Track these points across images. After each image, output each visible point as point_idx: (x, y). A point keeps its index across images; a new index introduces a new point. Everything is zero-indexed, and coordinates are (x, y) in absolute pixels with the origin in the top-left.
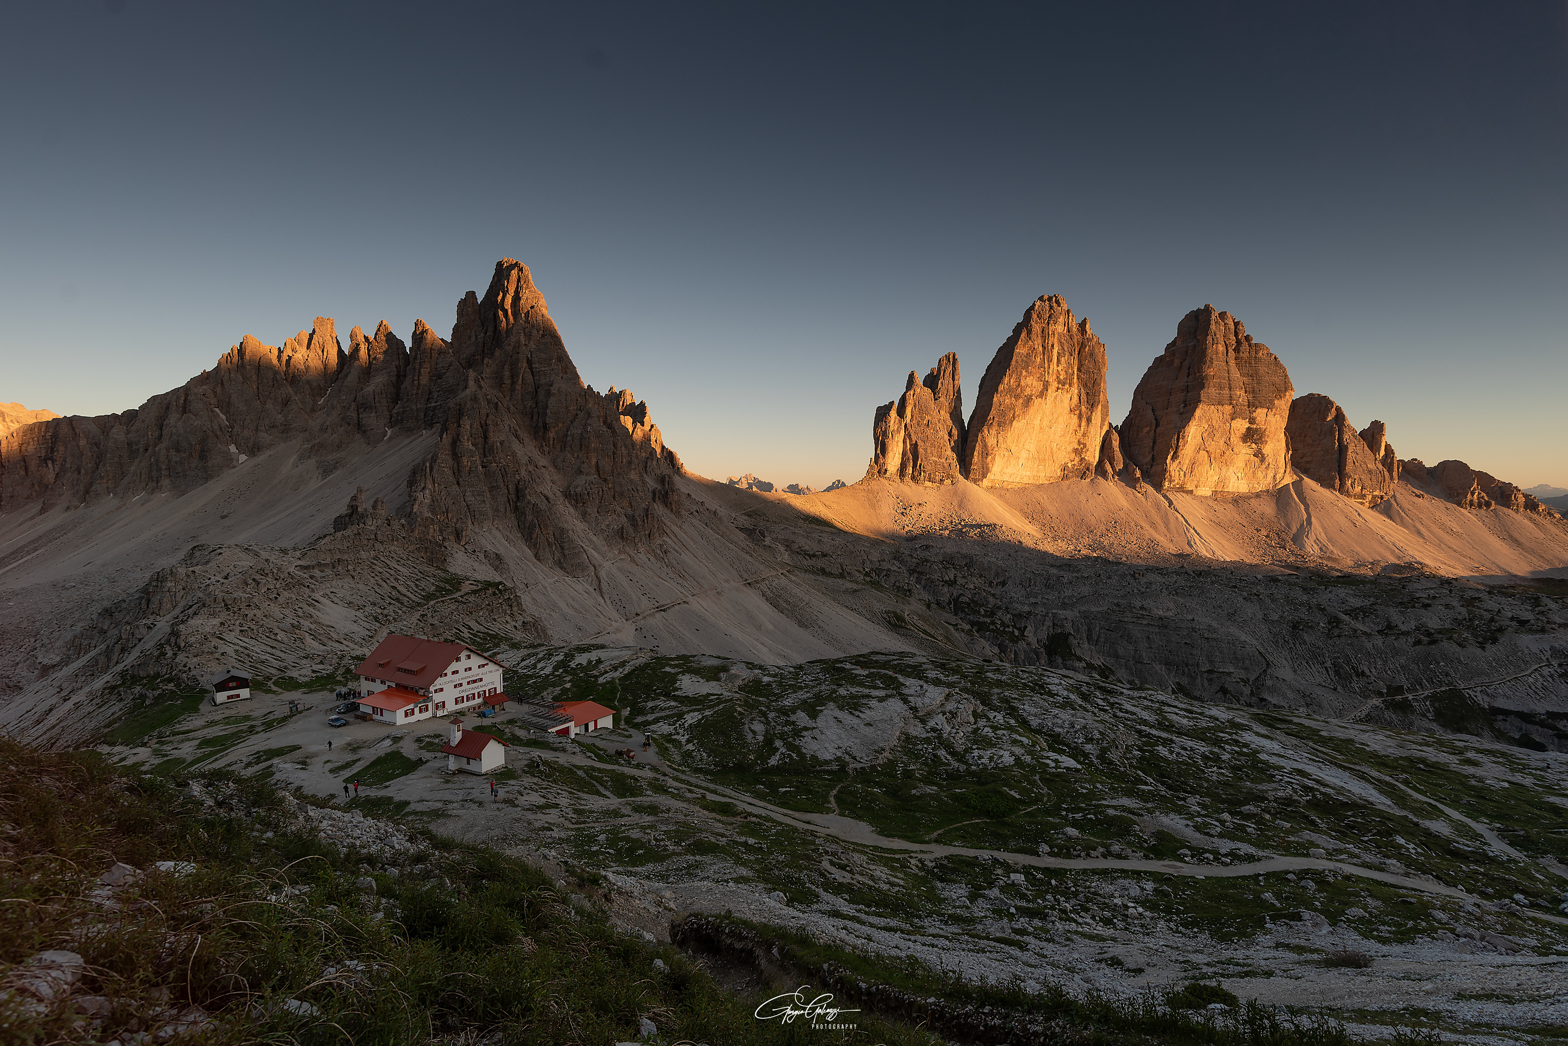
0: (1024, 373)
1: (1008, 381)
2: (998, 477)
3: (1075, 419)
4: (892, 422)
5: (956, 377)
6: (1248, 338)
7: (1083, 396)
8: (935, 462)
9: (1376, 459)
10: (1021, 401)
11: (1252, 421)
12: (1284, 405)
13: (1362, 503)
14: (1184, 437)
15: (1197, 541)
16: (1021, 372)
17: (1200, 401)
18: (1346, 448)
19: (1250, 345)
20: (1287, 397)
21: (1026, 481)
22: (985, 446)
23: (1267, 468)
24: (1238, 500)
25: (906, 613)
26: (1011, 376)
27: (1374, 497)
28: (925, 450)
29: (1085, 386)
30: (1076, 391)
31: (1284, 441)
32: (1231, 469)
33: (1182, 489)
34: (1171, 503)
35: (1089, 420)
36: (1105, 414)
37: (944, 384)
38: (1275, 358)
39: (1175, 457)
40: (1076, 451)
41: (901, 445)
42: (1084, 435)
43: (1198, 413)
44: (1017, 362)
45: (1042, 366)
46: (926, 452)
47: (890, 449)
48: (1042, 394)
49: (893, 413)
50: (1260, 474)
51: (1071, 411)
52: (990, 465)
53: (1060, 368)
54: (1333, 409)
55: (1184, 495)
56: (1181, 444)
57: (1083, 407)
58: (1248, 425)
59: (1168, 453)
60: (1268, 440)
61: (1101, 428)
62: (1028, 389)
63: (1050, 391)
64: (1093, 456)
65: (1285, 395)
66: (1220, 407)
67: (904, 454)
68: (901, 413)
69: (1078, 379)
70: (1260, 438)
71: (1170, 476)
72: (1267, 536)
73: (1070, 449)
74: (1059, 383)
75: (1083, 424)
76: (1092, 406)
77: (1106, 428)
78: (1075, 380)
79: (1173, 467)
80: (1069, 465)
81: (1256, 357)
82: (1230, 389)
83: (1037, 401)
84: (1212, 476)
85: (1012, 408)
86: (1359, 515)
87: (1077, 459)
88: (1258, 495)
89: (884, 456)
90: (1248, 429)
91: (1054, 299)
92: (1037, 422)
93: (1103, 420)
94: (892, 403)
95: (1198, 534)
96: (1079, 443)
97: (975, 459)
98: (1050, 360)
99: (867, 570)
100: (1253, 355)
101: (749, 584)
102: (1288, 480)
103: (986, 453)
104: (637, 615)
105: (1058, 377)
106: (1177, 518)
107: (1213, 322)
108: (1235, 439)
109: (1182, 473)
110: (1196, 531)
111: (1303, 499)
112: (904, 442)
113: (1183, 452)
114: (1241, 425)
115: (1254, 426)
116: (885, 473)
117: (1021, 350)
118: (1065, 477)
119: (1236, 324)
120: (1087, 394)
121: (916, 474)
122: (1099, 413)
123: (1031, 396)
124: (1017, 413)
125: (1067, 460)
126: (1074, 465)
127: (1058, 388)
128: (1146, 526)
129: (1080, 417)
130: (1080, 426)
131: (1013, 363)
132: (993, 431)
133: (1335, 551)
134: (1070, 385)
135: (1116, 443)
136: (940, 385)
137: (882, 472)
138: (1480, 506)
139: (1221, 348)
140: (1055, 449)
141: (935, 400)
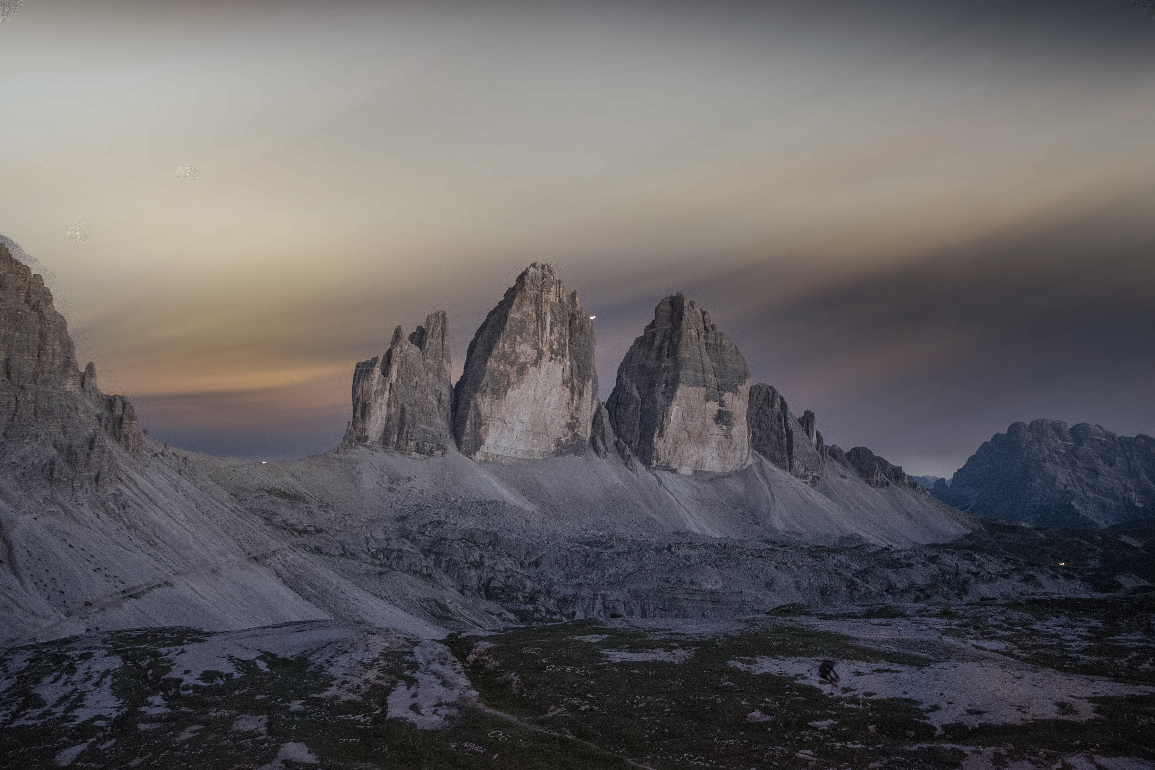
0: (519, 339)
1: (502, 346)
2: (492, 450)
3: (567, 393)
4: (375, 381)
5: (446, 338)
6: (713, 327)
7: (575, 369)
8: (424, 431)
9: (812, 444)
10: (515, 368)
11: (722, 404)
12: (744, 389)
13: (806, 483)
14: (667, 416)
15: (688, 518)
16: (515, 338)
17: (680, 382)
18: (791, 432)
19: (715, 334)
20: (747, 383)
21: (520, 455)
22: (478, 414)
23: (735, 449)
24: (714, 479)
25: (448, 601)
26: (505, 341)
27: (814, 477)
28: (413, 415)
29: (576, 358)
30: (568, 363)
31: (746, 424)
32: (707, 448)
33: (667, 468)
34: (660, 482)
35: (581, 394)
36: (595, 390)
37: (432, 343)
38: (736, 348)
39: (661, 435)
40: (569, 426)
41: (384, 408)
42: (577, 409)
43: (679, 393)
44: (511, 326)
45: (536, 333)
46: (414, 418)
47: (372, 411)
48: (536, 363)
49: (377, 371)
50: (730, 455)
51: (564, 383)
52: (484, 437)
53: (553, 338)
54: (778, 398)
55: (669, 473)
56: (665, 422)
57: (575, 380)
58: (718, 408)
59: (655, 430)
60: (735, 422)
61: (592, 403)
62: (522, 356)
63: (543, 360)
64: (586, 431)
65: (745, 382)
66: (696, 388)
67: (389, 418)
68: (386, 372)
69: (570, 350)
70: (729, 421)
71: (657, 454)
72: (743, 514)
73: (563, 423)
74: (552, 352)
75: (576, 397)
76: (583, 381)
77: (595, 404)
78: (567, 351)
79: (659, 444)
80: (563, 440)
81: (721, 345)
82: (703, 372)
83: (532, 370)
84: (692, 455)
85: (506, 375)
86: (808, 493)
87: (570, 434)
88: (729, 475)
89: (364, 422)
90: (719, 411)
91: (546, 267)
92: (531, 393)
93: (593, 395)
94: (376, 359)
95: (688, 512)
96: (572, 417)
97: (468, 429)
98: (543, 329)
99: (373, 550)
100: (719, 343)
101: (255, 558)
102: (750, 461)
103: (479, 422)
104: (88, 604)
105: (551, 347)
106: (667, 496)
107: (685, 309)
108: (710, 421)
109: (667, 452)
110: (686, 509)
111: (766, 478)
112: (389, 405)
113: (667, 430)
114: (713, 407)
115: (723, 409)
116: (366, 441)
117: (514, 315)
118: (559, 453)
119: (704, 313)
120: (579, 367)
121: (402, 443)
122: (590, 387)
123: (525, 363)
124: (512, 381)
125: (560, 434)
126: (568, 440)
127: (551, 358)
128: (643, 505)
129: (572, 390)
130: (572, 399)
131: (507, 327)
132: (487, 399)
133: (796, 526)
134: (563, 357)
135: (606, 419)
136: (428, 345)
137: (362, 439)
138: (882, 485)
139: (693, 333)
140: (549, 423)
141: (424, 360)
